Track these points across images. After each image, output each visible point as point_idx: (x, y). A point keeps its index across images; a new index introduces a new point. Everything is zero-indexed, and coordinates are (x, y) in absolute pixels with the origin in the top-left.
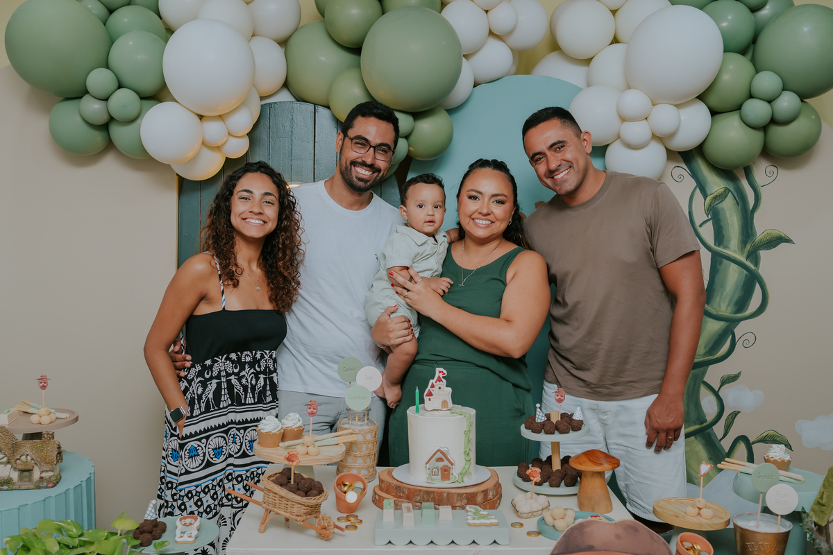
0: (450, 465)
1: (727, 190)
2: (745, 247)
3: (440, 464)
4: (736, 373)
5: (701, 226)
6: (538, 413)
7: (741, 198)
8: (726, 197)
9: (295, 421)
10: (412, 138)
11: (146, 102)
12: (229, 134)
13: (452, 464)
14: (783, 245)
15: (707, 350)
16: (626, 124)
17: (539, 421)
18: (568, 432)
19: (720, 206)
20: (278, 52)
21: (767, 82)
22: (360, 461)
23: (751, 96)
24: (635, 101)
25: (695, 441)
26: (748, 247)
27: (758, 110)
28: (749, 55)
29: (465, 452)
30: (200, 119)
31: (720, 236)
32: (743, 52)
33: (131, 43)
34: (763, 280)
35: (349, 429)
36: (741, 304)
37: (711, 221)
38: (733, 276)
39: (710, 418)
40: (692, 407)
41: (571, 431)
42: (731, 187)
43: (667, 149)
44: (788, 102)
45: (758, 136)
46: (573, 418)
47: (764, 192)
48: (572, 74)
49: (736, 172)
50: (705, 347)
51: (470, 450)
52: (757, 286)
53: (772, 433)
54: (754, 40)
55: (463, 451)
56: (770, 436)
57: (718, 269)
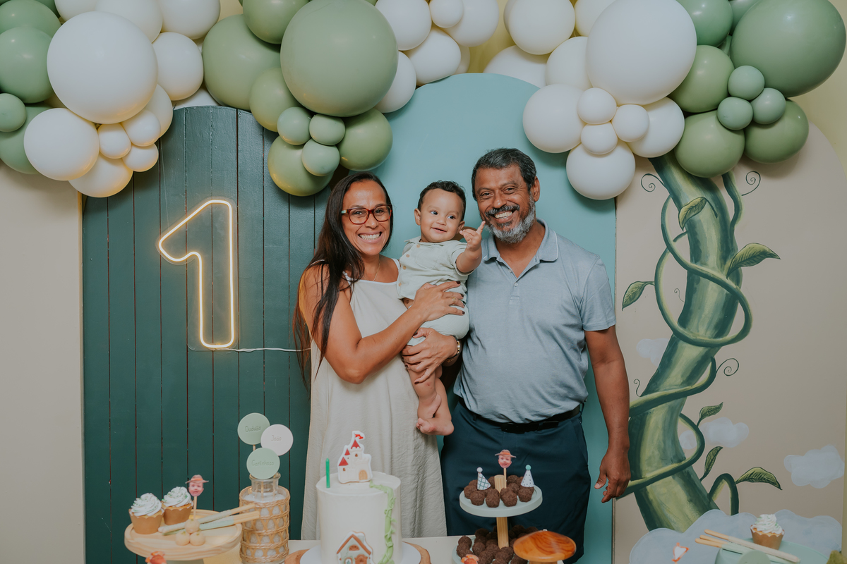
0: (367, 555)
1: (704, 200)
2: (725, 263)
3: (355, 553)
4: (717, 404)
5: (675, 240)
6: (479, 479)
7: (720, 210)
8: (702, 208)
9: (180, 499)
10: (345, 146)
11: (31, 109)
12: (132, 144)
13: (369, 553)
14: (767, 261)
15: (685, 379)
16: (588, 128)
17: (481, 488)
18: (515, 505)
19: (696, 218)
20: (193, 51)
21: (747, 78)
22: (266, 540)
23: (729, 95)
24: (598, 101)
25: (673, 480)
26: (729, 263)
27: (736, 110)
28: (727, 48)
29: (386, 536)
30: (97, 129)
31: (696, 253)
32: (720, 44)
33: (13, 41)
34: (745, 300)
35: (252, 502)
36: (722, 326)
37: (687, 235)
38: (712, 296)
39: (689, 456)
40: (669, 443)
41: (519, 502)
42: (708, 196)
43: (636, 156)
44: (770, 101)
45: (738, 140)
46: (522, 484)
47: (744, 201)
48: (528, 72)
49: (713, 179)
50: (682, 376)
51: (392, 533)
52: (739, 307)
53: (758, 470)
54: (731, 32)
55: (384, 535)
56: (757, 474)
57: (696, 289)
